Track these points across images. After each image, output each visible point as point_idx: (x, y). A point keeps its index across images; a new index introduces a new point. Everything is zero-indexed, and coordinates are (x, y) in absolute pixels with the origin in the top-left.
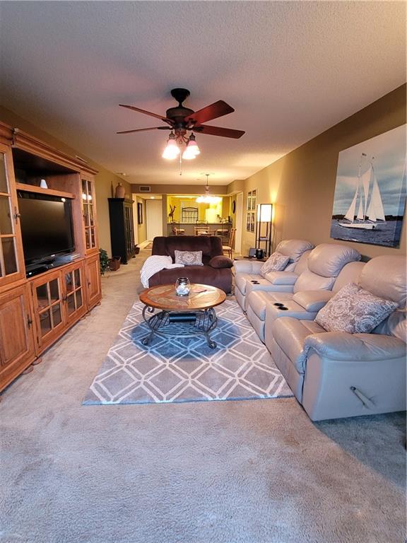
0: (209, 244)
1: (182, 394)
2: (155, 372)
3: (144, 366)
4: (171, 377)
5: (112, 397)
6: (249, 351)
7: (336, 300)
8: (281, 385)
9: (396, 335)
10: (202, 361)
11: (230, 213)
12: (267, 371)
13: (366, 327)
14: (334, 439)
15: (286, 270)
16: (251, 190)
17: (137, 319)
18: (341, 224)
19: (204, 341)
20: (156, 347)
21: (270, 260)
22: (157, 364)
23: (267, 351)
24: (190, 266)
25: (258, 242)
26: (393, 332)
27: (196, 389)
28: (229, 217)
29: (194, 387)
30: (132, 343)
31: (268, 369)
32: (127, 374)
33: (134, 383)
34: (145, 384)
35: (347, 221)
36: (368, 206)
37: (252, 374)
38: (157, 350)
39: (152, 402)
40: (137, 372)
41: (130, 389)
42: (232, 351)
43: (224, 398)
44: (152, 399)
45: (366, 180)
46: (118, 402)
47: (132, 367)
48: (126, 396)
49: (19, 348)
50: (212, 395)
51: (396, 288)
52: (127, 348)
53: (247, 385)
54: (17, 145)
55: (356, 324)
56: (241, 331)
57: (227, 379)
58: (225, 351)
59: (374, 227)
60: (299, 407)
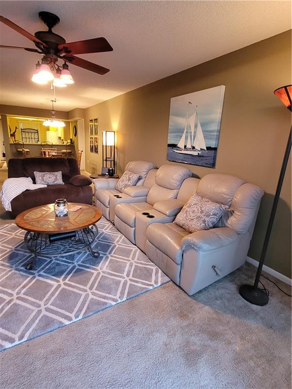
0: (68, 165)
1: (88, 308)
2: (52, 295)
3: (38, 292)
4: (71, 295)
5: (16, 337)
6: (127, 253)
7: (189, 207)
8: (160, 275)
9: (229, 226)
10: (93, 271)
11: (72, 136)
12: (146, 266)
13: (212, 224)
14: (205, 304)
15: (137, 185)
16: (93, 118)
17: (8, 244)
18: (175, 151)
19: (86, 252)
20: (43, 269)
21: (124, 177)
22: (51, 286)
23: (139, 249)
24: (52, 185)
25: (105, 162)
26: (227, 224)
27: (99, 299)
28: (71, 140)
29: (95, 298)
30: (13, 271)
31: (145, 264)
32: (22, 306)
33: (34, 313)
34: (47, 310)
35: (179, 148)
36: (194, 139)
37: (136, 272)
38: (44, 272)
39: (62, 326)
40: (33, 300)
41: (33, 320)
42: (113, 256)
43: (124, 299)
44: (61, 323)
45: (192, 121)
46: (25, 339)
47: (25, 297)
48: (31, 330)
50: (114, 300)
51: (225, 196)
52: (9, 278)
53: (137, 282)
55: (206, 223)
56: (113, 237)
57: (120, 282)
58: (107, 258)
59: (199, 154)
60: (177, 288)
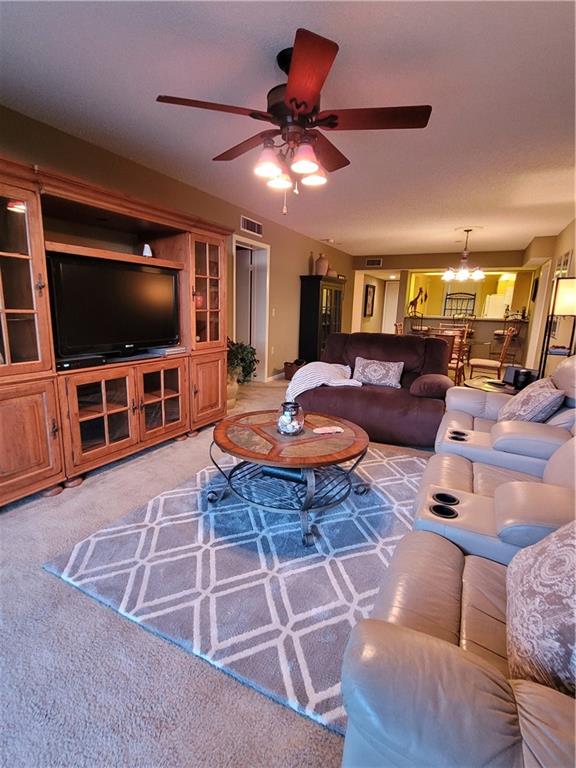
4: (184, 574)
5: (81, 573)
10: (263, 563)
11: (528, 302)
16: (563, 254)
20: (223, 510)
22: (192, 541)
24: (373, 385)
25: (544, 356)
28: (525, 309)
29: (197, 611)
30: (198, 493)
32: (138, 542)
34: (141, 569)
37: (325, 635)
38: (216, 516)
39: (113, 608)
42: (335, 566)
43: (220, 664)
44: (120, 601)
47: (157, 532)
48: (96, 579)
49: (29, 461)
50: (205, 645)
52: (183, 499)
54: (47, 190)
58: (322, 559)
